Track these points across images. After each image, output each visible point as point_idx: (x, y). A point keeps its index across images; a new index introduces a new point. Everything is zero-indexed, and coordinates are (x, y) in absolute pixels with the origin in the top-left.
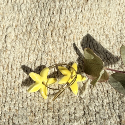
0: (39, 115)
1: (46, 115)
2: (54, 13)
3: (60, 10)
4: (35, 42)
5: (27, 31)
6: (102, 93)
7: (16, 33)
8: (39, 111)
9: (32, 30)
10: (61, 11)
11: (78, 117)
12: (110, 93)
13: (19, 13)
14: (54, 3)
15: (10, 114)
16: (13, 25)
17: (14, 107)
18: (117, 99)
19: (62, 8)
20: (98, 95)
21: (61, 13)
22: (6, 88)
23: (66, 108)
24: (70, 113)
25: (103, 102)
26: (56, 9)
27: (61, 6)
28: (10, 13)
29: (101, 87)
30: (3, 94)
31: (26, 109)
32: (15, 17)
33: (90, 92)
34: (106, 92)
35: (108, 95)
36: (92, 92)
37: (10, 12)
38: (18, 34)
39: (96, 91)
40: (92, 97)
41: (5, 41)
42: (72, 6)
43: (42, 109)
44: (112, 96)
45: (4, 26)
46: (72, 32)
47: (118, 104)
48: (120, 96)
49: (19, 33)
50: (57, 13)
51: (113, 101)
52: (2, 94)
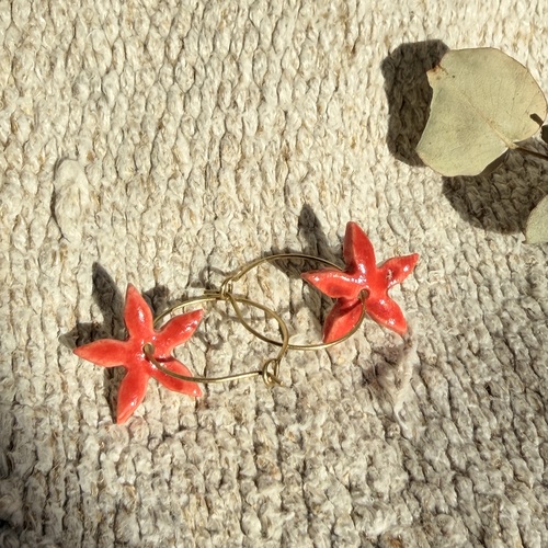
0: (227, 502)
1: (254, 496)
2: (239, 101)
3: (257, 90)
4: (177, 212)
5: (140, 172)
6: (470, 394)
7: (96, 182)
8: (222, 482)
10: (261, 91)
11: (386, 497)
12: (499, 396)
13: (99, 108)
14: (234, 65)
15: (102, 505)
16: (77, 154)
17: (118, 474)
18: (530, 416)
19: (264, 82)
20: (455, 402)
22: (75, 403)
23: (334, 462)
24: (354, 483)
25: (479, 430)
26: (243, 86)
27: (262, 73)
28: (63, 107)
29: (460, 371)
30: (65, 427)
31: (168, 483)
32: (82, 122)
33: (420, 394)
34: (483, 391)
35: (495, 404)
36: (428, 393)
37: (60, 103)
38: (102, 186)
39: (447, 387)
40: (430, 410)
42: (299, 71)
43: (235, 475)
44: (511, 406)
45: (40, 159)
47: (539, 435)
48: (540, 403)
49: (106, 184)
50: (249, 102)
51: (516, 426)
52: (61, 428)
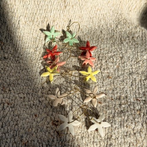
9: (35, 20)
21: (51, 12)
41: (19, 23)
46: (58, 24)
